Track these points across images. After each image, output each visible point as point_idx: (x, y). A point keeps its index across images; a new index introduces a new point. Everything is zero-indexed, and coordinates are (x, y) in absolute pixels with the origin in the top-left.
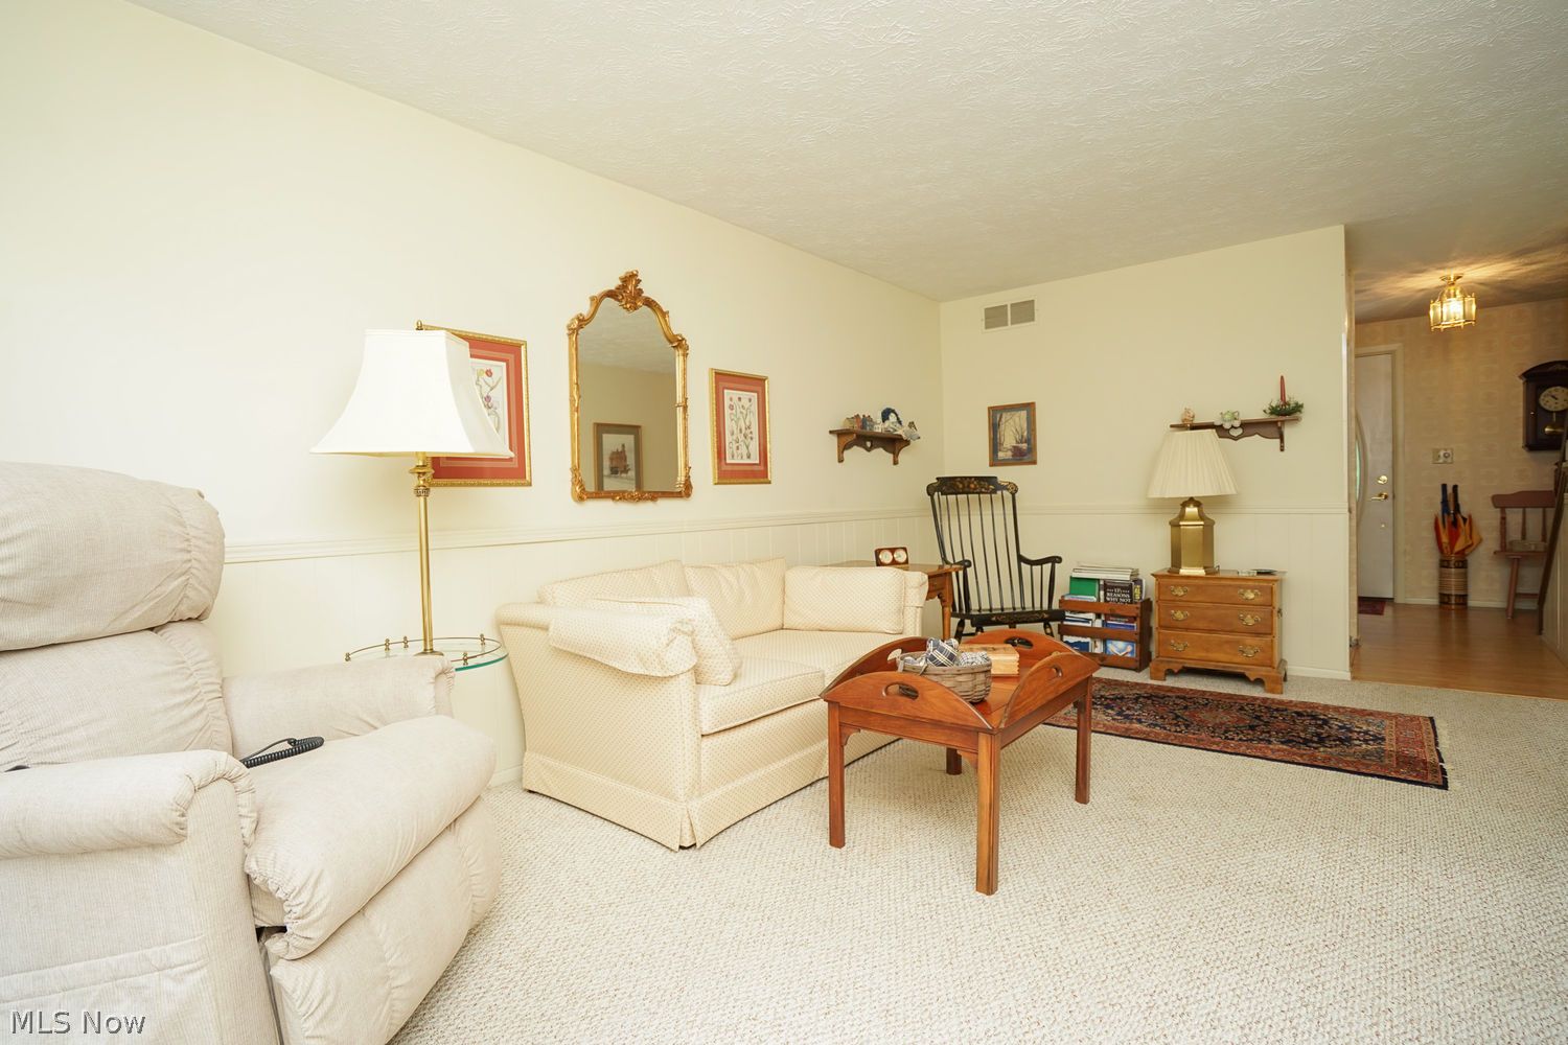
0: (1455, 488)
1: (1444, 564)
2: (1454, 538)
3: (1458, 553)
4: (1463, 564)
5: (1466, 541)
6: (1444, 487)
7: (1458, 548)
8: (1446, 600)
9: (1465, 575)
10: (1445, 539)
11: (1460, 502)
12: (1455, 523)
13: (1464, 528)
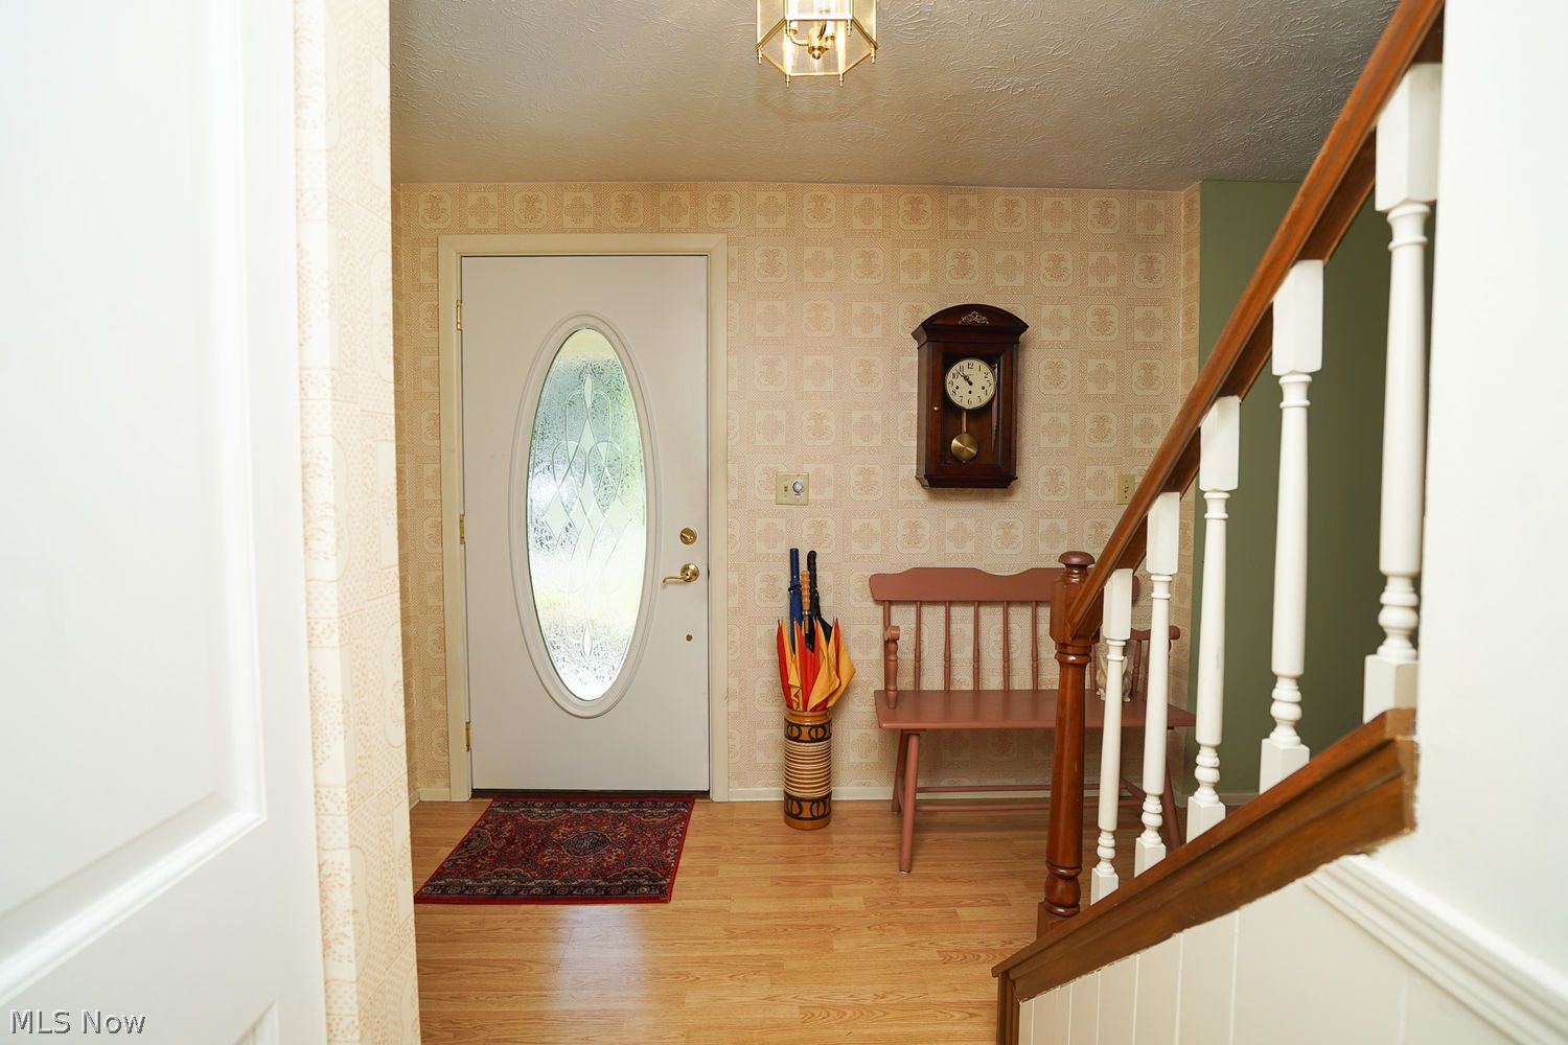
0: (812, 556)
1: (793, 732)
2: (809, 674)
3: (814, 709)
4: (823, 732)
5: (831, 684)
6: (794, 554)
7: (814, 700)
8: (796, 810)
9: (828, 754)
10: (795, 679)
11: (819, 589)
12: (811, 638)
13: (826, 649)
